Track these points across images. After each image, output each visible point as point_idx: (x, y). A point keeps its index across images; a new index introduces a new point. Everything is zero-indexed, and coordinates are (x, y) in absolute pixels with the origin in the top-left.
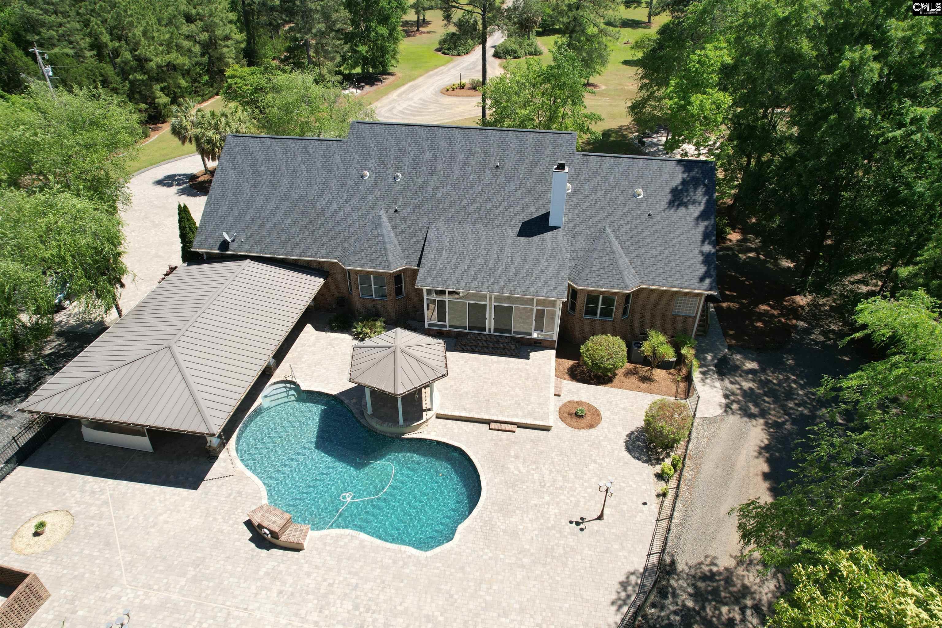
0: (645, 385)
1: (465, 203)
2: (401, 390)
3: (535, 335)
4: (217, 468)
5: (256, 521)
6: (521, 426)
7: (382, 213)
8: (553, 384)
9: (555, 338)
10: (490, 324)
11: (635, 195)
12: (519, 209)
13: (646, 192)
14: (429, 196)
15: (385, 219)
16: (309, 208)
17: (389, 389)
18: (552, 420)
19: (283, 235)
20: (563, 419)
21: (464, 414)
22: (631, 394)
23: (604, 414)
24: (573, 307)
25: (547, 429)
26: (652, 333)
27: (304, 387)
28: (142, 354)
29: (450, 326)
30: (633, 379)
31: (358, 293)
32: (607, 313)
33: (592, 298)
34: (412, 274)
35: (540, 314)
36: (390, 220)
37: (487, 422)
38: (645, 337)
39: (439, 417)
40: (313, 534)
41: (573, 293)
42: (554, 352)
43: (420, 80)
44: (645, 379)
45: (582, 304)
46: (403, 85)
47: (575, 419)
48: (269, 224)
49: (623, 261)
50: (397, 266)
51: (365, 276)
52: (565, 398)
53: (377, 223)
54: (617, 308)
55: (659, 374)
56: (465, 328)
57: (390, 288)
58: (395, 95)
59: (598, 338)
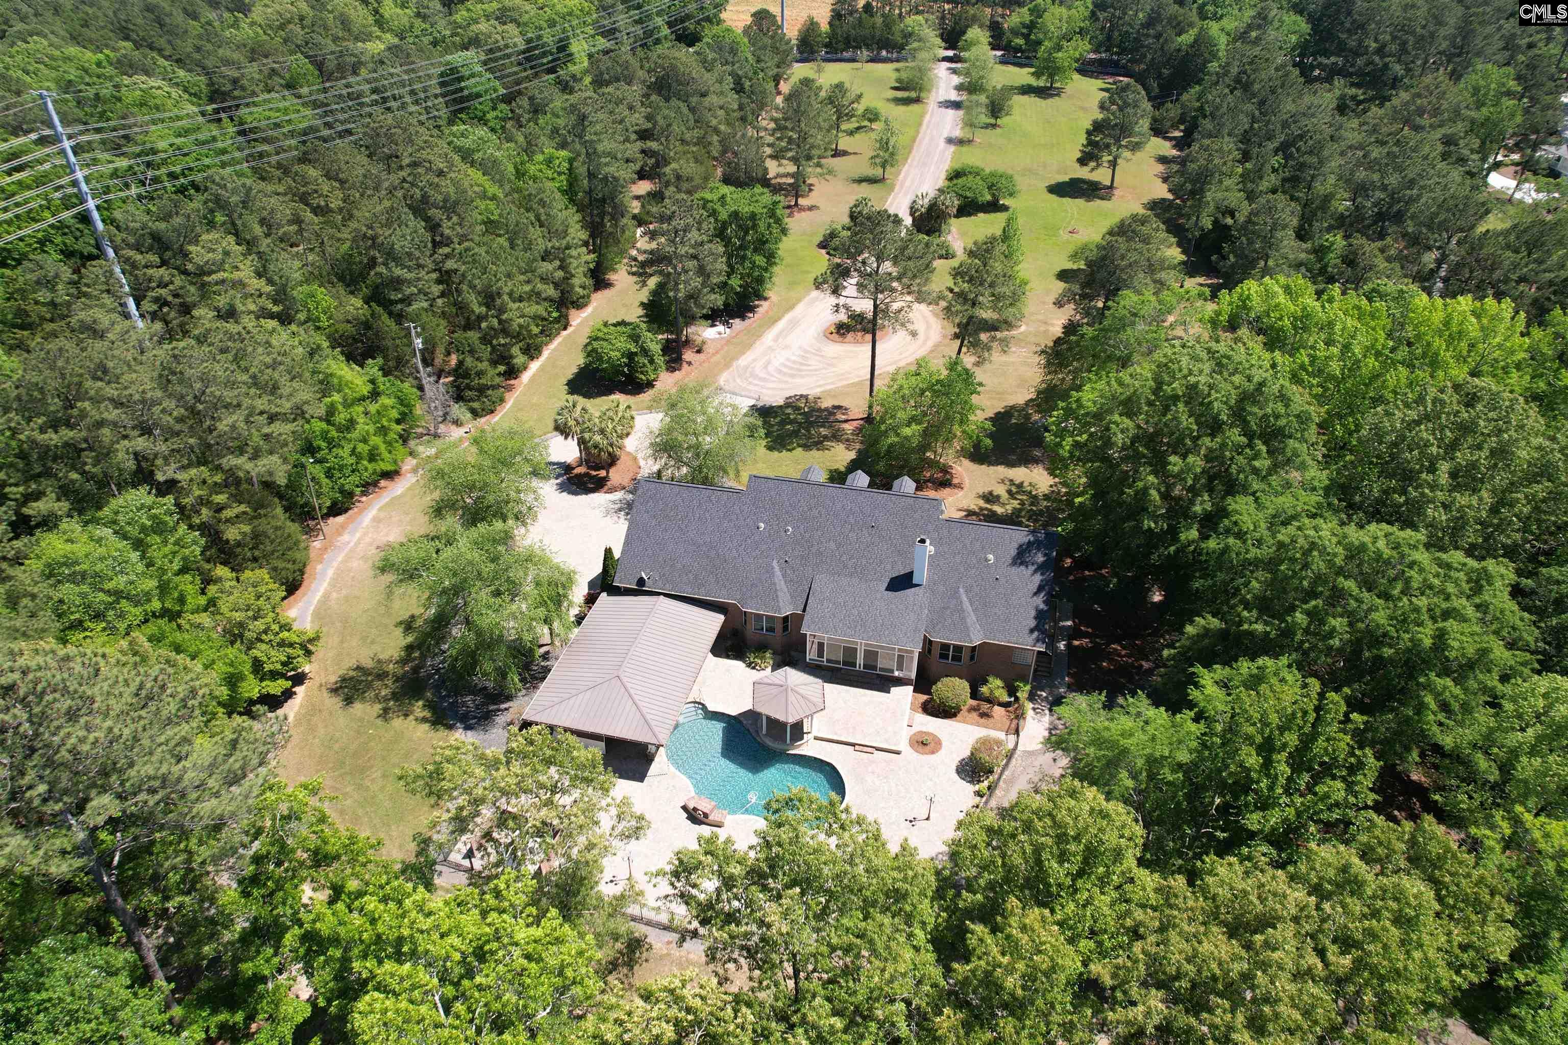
0: (983, 720)
1: (844, 558)
2: (791, 720)
3: (896, 674)
4: (654, 768)
5: (691, 806)
6: (878, 749)
7: (775, 563)
8: (906, 718)
9: (913, 675)
10: (860, 660)
11: (987, 560)
12: (889, 567)
13: (996, 558)
14: (814, 550)
15: (777, 568)
16: (713, 553)
17: (782, 718)
18: (903, 745)
19: (691, 576)
20: (912, 745)
21: (835, 738)
22: (970, 728)
23: (944, 743)
24: (930, 651)
25: (898, 753)
26: (991, 679)
27: (711, 707)
28: (599, 681)
29: (828, 661)
30: (974, 715)
31: (751, 628)
32: (957, 658)
33: (945, 647)
34: (798, 619)
35: (901, 658)
36: (781, 569)
37: (853, 745)
38: (985, 682)
39: (816, 738)
40: (729, 817)
41: (928, 644)
42: (911, 688)
43: (799, 309)
44: (985, 715)
45: (936, 651)
46: (779, 319)
47: (920, 748)
48: (679, 566)
49: (972, 618)
50: (787, 611)
51: (759, 617)
52: (915, 729)
53: (770, 571)
54: (965, 656)
55: (998, 711)
56: (838, 662)
57: (779, 627)
58: (769, 336)
59: (945, 680)
